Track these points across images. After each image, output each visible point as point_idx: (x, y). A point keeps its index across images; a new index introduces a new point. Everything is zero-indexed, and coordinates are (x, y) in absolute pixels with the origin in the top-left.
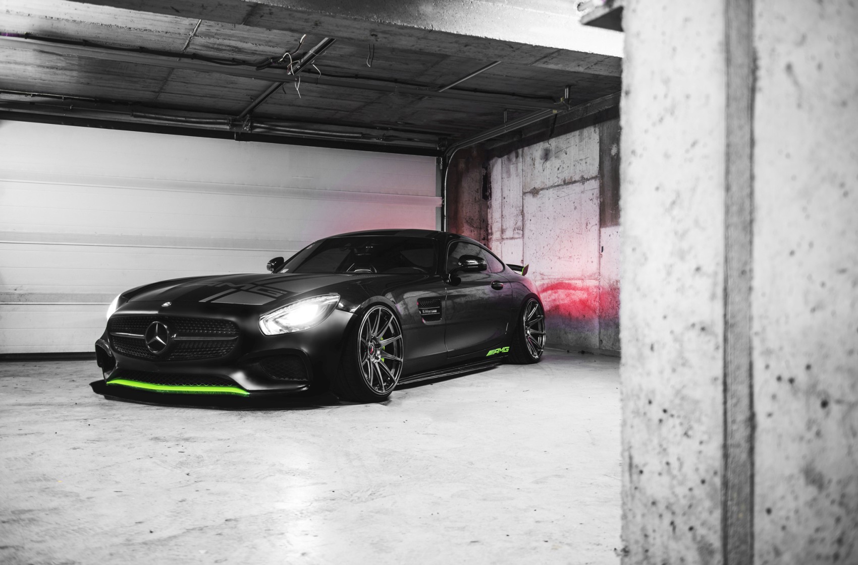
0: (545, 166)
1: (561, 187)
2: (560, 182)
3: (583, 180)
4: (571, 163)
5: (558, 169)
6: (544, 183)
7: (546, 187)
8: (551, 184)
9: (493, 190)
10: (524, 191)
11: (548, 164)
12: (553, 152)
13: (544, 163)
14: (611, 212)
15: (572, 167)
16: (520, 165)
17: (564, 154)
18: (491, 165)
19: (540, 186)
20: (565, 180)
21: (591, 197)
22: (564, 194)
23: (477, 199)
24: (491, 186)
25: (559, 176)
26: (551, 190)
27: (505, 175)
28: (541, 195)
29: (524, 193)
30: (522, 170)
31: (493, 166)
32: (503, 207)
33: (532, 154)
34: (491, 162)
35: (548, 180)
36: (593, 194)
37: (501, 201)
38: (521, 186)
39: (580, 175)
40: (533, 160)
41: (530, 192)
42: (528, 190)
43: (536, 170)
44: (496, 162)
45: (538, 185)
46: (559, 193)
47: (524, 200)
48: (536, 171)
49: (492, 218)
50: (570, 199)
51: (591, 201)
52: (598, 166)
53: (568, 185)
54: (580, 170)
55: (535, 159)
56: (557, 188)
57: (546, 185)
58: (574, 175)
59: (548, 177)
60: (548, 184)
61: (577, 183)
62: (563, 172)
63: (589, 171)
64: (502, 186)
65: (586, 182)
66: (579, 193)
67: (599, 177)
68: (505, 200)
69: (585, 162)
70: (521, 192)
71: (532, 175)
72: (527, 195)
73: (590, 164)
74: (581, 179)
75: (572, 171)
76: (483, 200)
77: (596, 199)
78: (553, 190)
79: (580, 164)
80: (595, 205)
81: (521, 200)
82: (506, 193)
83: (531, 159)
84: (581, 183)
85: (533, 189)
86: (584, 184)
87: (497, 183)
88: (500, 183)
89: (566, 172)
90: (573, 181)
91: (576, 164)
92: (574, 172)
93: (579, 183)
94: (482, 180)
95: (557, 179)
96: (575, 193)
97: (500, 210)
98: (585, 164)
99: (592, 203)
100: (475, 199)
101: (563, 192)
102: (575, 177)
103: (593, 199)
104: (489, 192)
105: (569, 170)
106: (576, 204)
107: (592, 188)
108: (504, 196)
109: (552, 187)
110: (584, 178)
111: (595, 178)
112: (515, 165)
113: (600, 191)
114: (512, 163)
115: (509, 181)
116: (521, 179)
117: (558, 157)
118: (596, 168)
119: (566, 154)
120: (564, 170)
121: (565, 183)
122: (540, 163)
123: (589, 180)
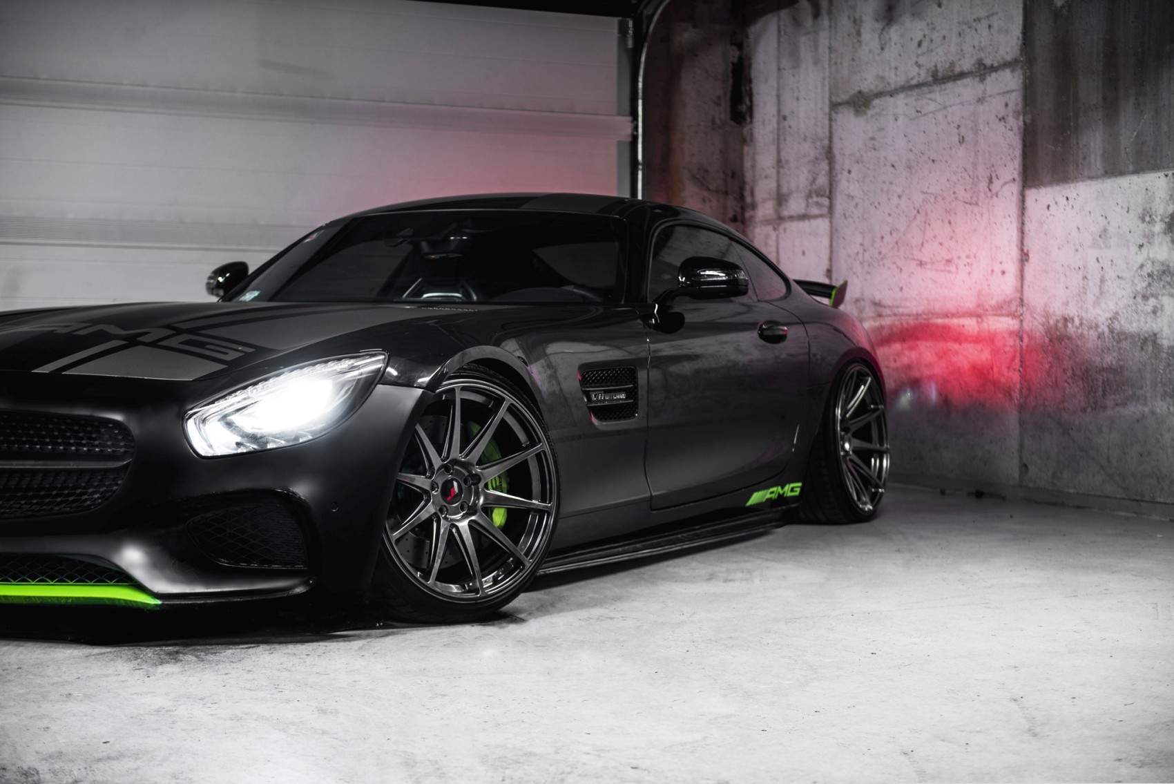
0: (887, 36)
1: (925, 89)
2: (924, 76)
3: (982, 70)
4: (951, 30)
5: (920, 44)
6: (882, 78)
7: (888, 89)
8: (901, 81)
9: (756, 99)
10: (833, 100)
11: (894, 32)
12: (907, 2)
13: (883, 29)
14: (1053, 148)
15: (955, 40)
16: (824, 37)
17: (935, 7)
18: (752, 37)
19: (872, 87)
20: (937, 71)
21: (1002, 112)
22: (932, 106)
23: (718, 122)
24: (751, 89)
25: (921, 60)
26: (902, 95)
27: (785, 63)
28: (877, 110)
29: (834, 106)
30: (830, 48)
31: (757, 39)
32: (782, 139)
33: (854, 8)
34: (753, 30)
35: (893, 71)
36: (1007, 105)
37: (775, 125)
38: (827, 89)
39: (975, 58)
40: (857, 22)
41: (848, 103)
42: (844, 97)
43: (863, 47)
44: (764, 30)
45: (867, 82)
46: (919, 103)
47: (833, 124)
48: (864, 52)
49: (753, 167)
50: (949, 119)
51: (1002, 122)
52: (1020, 36)
53: (944, 83)
54: (974, 47)
55: (861, 20)
56: (917, 91)
57: (888, 83)
58: (960, 60)
59: (893, 66)
60: (895, 80)
61: (966, 78)
62: (932, 51)
63: (996, 49)
64: (778, 89)
65: (990, 75)
66: (972, 102)
67: (1021, 61)
68: (786, 124)
69: (987, 27)
70: (827, 101)
71: (853, 60)
72: (841, 109)
73: (1000, 31)
74: (976, 68)
75: (953, 49)
76: (733, 123)
77: (1014, 117)
78: (907, 97)
79: (974, 31)
80: (1011, 133)
81: (827, 122)
82: (789, 105)
83: (852, 19)
84: (977, 79)
85: (855, 95)
86: (984, 79)
87: (766, 81)
88: (773, 82)
89: (940, 50)
90: (956, 73)
91: (963, 30)
92: (959, 52)
93: (971, 78)
94: (730, 75)
95: (917, 69)
96: (962, 103)
97: (773, 148)
98: (988, 30)
99: (1004, 128)
100: (713, 121)
101: (930, 102)
102: (961, 62)
103: (1006, 117)
104: (748, 103)
105: (946, 46)
106: (963, 131)
107: (1006, 90)
108: (783, 113)
109: (903, 88)
110: (985, 66)
111: (1013, 64)
112: (812, 36)
113: (1025, 98)
114: (803, 32)
115: (797, 76)
116: (827, 71)
117: (919, 14)
118: (1016, 39)
119: (940, 6)
120: (933, 46)
121: (938, 78)
122: (874, 30)
123: (996, 69)
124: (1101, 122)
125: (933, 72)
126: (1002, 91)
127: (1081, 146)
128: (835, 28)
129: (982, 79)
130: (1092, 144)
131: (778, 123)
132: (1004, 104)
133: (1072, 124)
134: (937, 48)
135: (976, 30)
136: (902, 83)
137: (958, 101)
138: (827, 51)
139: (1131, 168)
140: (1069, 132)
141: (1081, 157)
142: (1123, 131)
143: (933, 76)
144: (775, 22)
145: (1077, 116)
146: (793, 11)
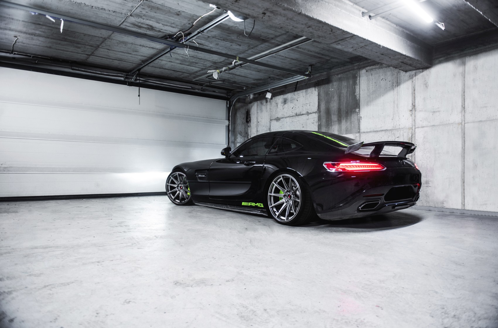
0: (284, 107)
1: (294, 117)
3: (308, 113)
5: (292, 108)
6: (283, 115)
7: (285, 117)
8: (288, 115)
10: (271, 119)
11: (286, 106)
12: (289, 100)
13: (283, 105)
14: (325, 129)
15: (301, 107)
16: (268, 107)
17: (296, 101)
21: (313, 122)
22: (296, 120)
23: (243, 122)
24: (250, 116)
25: (293, 111)
27: (259, 111)
28: (282, 121)
30: (270, 109)
31: (252, 107)
32: (258, 126)
33: (276, 101)
34: (251, 105)
35: (286, 114)
36: (314, 120)
37: (256, 123)
38: (269, 116)
39: (306, 111)
40: (277, 104)
41: (275, 119)
43: (279, 108)
44: (253, 105)
45: (280, 116)
46: (293, 120)
49: (251, 132)
50: (300, 123)
51: (313, 124)
53: (299, 116)
54: (306, 109)
55: (278, 103)
56: (292, 117)
59: (286, 112)
60: (286, 115)
61: (304, 115)
62: (296, 110)
63: (311, 109)
64: (257, 117)
65: (310, 115)
66: (306, 120)
67: (318, 112)
68: (259, 123)
69: (309, 105)
70: (269, 119)
71: (276, 111)
72: (273, 121)
73: (312, 106)
74: (306, 113)
76: (246, 123)
77: (316, 123)
79: (306, 106)
80: (315, 126)
81: (269, 123)
82: (259, 120)
87: (254, 115)
88: (256, 115)
90: (302, 114)
91: (303, 106)
92: (302, 110)
94: (246, 113)
95: (292, 113)
97: (256, 128)
102: (303, 112)
104: (250, 119)
105: (299, 109)
106: (303, 125)
107: (314, 118)
108: (258, 121)
109: (288, 117)
110: (309, 113)
111: (315, 113)
112: (265, 106)
113: (318, 119)
114: (263, 105)
115: (262, 114)
116: (269, 113)
117: (292, 102)
118: (316, 108)
119: (297, 101)
120: (296, 108)
121: (297, 115)
122: (281, 105)
123: (311, 113)
124: (337, 125)
128: (271, 105)
129: (308, 115)
130: (335, 129)
137: (302, 119)
141: (332, 131)
142: (343, 126)
143: (296, 114)
144: (256, 103)
145: (331, 123)
146: (261, 101)
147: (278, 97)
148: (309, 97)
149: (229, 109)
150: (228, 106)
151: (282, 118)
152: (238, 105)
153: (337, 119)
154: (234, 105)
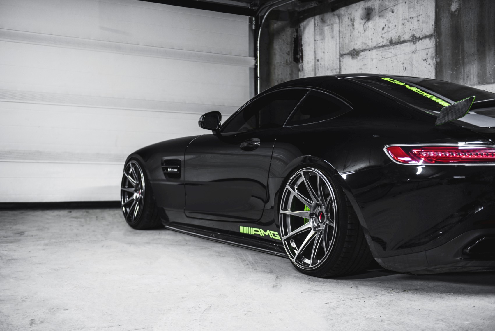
0: (367, 26)
1: (386, 48)
2: (385, 42)
3: (414, 39)
4: (398, 22)
5: (383, 29)
6: (365, 44)
7: (368, 48)
8: (374, 44)
9: (304, 53)
10: (341, 53)
11: (370, 24)
12: (377, 11)
13: (365, 23)
14: (451, 72)
15: (400, 26)
16: (336, 27)
17: (391, 13)
18: (302, 28)
19: (360, 47)
20: (392, 40)
21: (425, 57)
22: (390, 55)
24: (302, 49)
25: (384, 36)
26: (375, 51)
27: (318, 38)
28: (363, 57)
29: (342, 55)
30: (339, 31)
31: (305, 28)
32: (317, 69)
33: (350, 14)
34: (302, 25)
35: (370, 40)
36: (427, 54)
37: (314, 64)
38: (338, 48)
39: (411, 34)
40: (352, 20)
41: (348, 54)
42: (347, 52)
43: (356, 30)
44: (308, 24)
45: (358, 45)
46: (384, 54)
47: (341, 63)
48: (356, 32)
50: (398, 60)
51: (425, 61)
52: (434, 24)
53: (396, 45)
54: (410, 29)
55: (354, 19)
56: (382, 48)
57: (368, 46)
58: (403, 35)
59: (370, 38)
60: (371, 44)
61: (406, 43)
62: (389, 31)
63: (421, 30)
64: (315, 49)
65: (418, 41)
66: (410, 53)
67: (434, 35)
68: (319, 63)
69: (417, 21)
70: (338, 54)
71: (351, 36)
72: (345, 56)
73: (423, 22)
74: (411, 38)
75: (400, 30)
76: (294, 62)
77: (431, 59)
78: (377, 51)
79: (410, 23)
80: (430, 66)
81: (338, 62)
82: (320, 55)
83: (350, 19)
84: (412, 43)
85: (352, 51)
86: (416, 43)
87: (309, 45)
88: (312, 46)
89: (393, 31)
90: (401, 41)
91: (405, 22)
92: (403, 31)
93: (409, 43)
94: (293, 43)
95: (382, 40)
96: (405, 54)
97: (312, 73)
98: (417, 22)
99: (426, 64)
100: (287, 61)
101: (389, 53)
102: (403, 36)
103: (427, 59)
104: (301, 54)
105: (396, 29)
106: (405, 65)
107: (426, 48)
108: (317, 59)
109: (375, 48)
110: (416, 38)
111: (429, 37)
112: (330, 27)
113: (436, 51)
114: (326, 24)
115: (323, 43)
116: (338, 41)
117: (383, 16)
118: (431, 26)
119: (393, 12)
120: (390, 29)
121: (392, 43)
122: (361, 23)
123: (421, 39)
124: (476, 61)
125: (390, 40)
126: (424, 48)
127: (466, 71)
128: (342, 23)
129: (415, 43)
130: (472, 71)
131: (315, 62)
132: (426, 54)
133: (461, 62)
134: (391, 30)
135: (411, 22)
136: (375, 45)
137: (403, 52)
138: (338, 32)
139: (492, 81)
140: (459, 66)
141: (466, 76)
142: (488, 65)
143: (390, 42)
144: (313, 20)
145: (463, 58)
146: (321, 16)
147: (354, 5)
148: (416, 4)
149: (254, 33)
150: (254, 27)
151: (363, 50)
152: (275, 25)
153: (476, 50)
154: (267, 25)
